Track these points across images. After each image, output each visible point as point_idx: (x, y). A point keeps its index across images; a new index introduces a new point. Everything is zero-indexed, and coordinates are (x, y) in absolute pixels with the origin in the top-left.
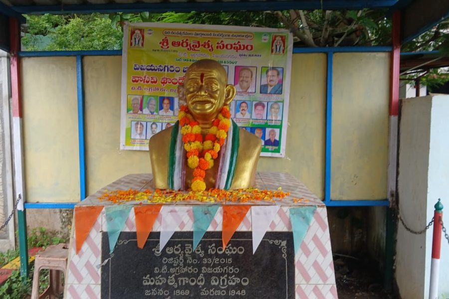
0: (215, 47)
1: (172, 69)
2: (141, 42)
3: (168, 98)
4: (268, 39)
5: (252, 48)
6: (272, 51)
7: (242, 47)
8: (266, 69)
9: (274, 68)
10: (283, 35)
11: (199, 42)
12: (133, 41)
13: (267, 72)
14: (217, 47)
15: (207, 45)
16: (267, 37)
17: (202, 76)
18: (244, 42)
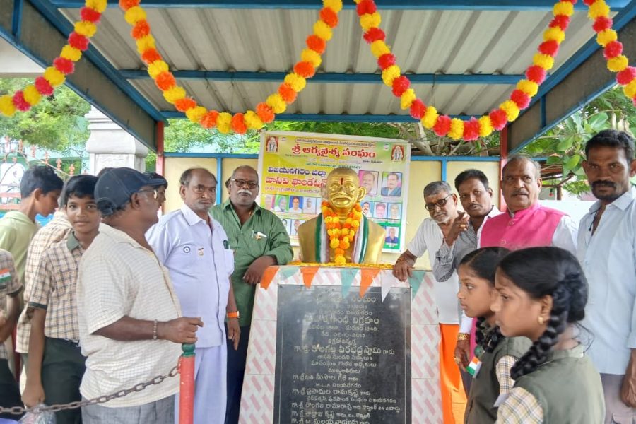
0: (341, 154)
1: (302, 172)
2: (276, 147)
3: (298, 197)
4: (389, 148)
5: (374, 156)
6: (392, 158)
7: (366, 155)
8: (387, 174)
9: (393, 173)
10: (403, 144)
11: (327, 149)
12: (268, 147)
13: (387, 177)
14: (343, 154)
15: (334, 152)
16: (388, 146)
17: (342, 180)
18: (367, 150)
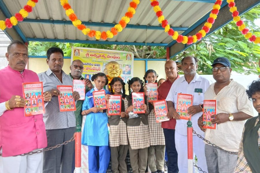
0: (106, 57)
1: (90, 64)
2: (78, 54)
4: (125, 55)
5: (119, 58)
6: (127, 59)
7: (116, 57)
9: (127, 65)
10: (130, 54)
11: (100, 55)
12: (75, 54)
13: (125, 66)
14: (107, 57)
15: (103, 56)
16: (125, 54)
17: (114, 66)
18: (117, 56)
